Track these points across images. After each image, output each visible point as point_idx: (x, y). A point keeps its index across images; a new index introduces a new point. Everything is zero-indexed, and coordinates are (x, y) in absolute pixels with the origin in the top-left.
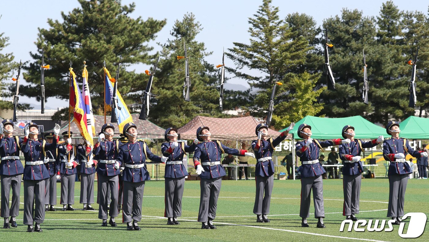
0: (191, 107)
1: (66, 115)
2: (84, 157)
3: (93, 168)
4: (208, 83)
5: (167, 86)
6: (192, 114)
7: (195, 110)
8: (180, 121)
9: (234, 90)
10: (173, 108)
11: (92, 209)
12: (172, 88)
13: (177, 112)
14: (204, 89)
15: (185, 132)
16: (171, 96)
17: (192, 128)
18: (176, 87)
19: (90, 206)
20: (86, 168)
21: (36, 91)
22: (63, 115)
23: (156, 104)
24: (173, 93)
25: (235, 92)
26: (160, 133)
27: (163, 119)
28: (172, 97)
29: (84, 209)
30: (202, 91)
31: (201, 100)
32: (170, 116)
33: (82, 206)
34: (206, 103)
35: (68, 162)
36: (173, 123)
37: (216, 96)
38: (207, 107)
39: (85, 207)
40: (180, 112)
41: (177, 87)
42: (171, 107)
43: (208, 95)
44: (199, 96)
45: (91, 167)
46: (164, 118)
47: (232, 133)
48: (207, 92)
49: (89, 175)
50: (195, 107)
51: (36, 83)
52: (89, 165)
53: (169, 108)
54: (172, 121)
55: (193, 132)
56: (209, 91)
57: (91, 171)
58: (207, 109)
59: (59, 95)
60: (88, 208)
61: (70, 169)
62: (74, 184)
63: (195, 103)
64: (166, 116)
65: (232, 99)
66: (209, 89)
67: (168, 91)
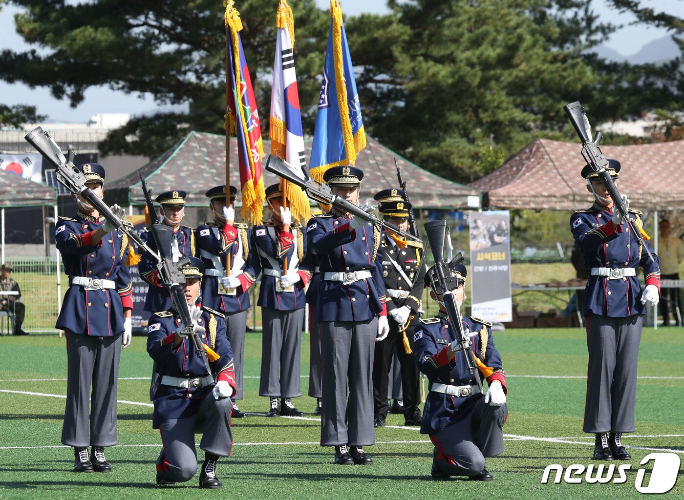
0: (506, 113)
1: (143, 139)
2: (271, 261)
3: (299, 293)
4: (555, 43)
5: (436, 51)
6: (508, 133)
7: (520, 121)
8: (475, 157)
9: (633, 62)
10: (455, 117)
11: (294, 412)
12: (450, 59)
13: (465, 129)
14: (545, 61)
15: (501, 185)
16: (450, 81)
17: (524, 174)
18: (463, 56)
19: (290, 405)
20: (277, 293)
21: (56, 69)
22: (129, 138)
23: (401, 104)
24: (457, 72)
25: (637, 67)
26: (431, 189)
27: (427, 150)
28: (454, 85)
29: (272, 413)
30: (539, 66)
31: (536, 93)
32: (444, 140)
33: (266, 404)
34: (550, 101)
35: (226, 275)
36: (455, 161)
37: (580, 79)
38: (552, 114)
39: (275, 406)
40: (475, 127)
41: (468, 54)
42: (448, 114)
43: (558, 79)
44: (530, 79)
45: (292, 290)
46: (429, 146)
47: (640, 188)
48: (553, 67)
49: (287, 312)
50: (518, 114)
51: (54, 44)
52: (286, 284)
53: (442, 116)
54: (452, 154)
55: (528, 186)
56: (559, 64)
57: (293, 301)
58: (552, 119)
59: (117, 79)
60: (284, 410)
61: (231, 297)
62: (243, 339)
63: (519, 100)
64: (435, 141)
65: (627, 90)
66: (559, 61)
67: (439, 66)
